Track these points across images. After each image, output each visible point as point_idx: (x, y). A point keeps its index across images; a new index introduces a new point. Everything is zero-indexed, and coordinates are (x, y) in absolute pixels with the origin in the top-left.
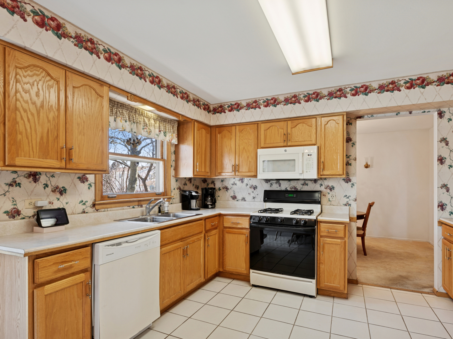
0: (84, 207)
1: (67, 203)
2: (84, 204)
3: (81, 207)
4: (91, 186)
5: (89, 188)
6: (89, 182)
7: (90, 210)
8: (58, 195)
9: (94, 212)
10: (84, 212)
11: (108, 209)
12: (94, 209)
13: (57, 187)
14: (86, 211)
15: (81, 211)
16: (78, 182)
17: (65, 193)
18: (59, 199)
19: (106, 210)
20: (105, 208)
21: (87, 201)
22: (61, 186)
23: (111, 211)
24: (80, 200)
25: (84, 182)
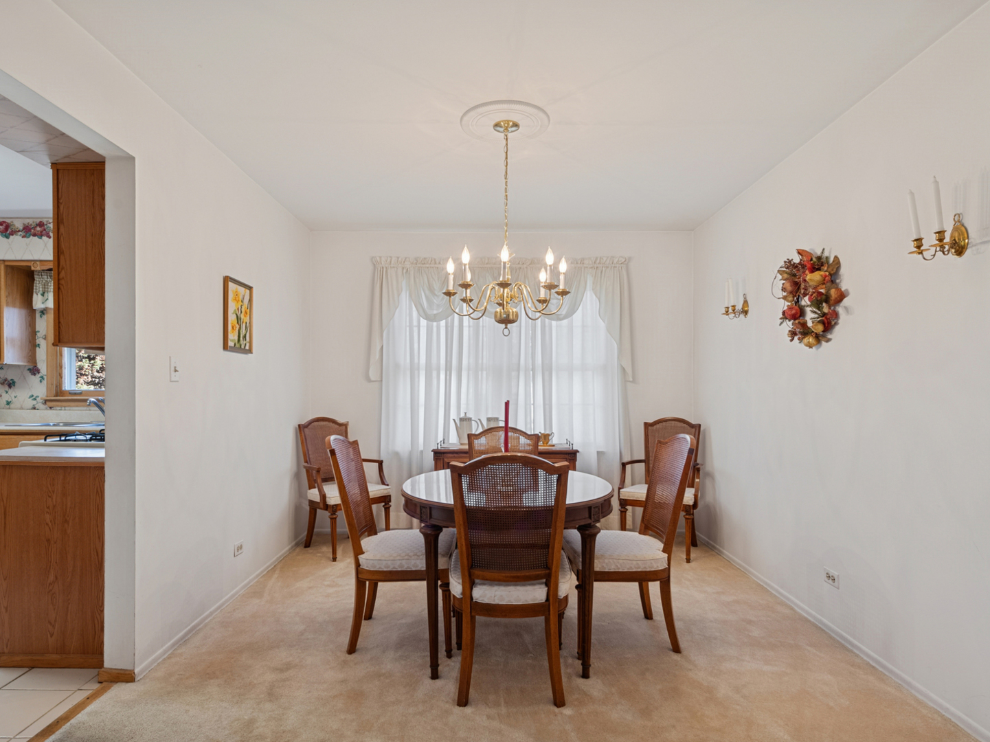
0: (35, 402)
1: (15, 397)
2: (35, 399)
3: (31, 403)
4: (43, 379)
5: (41, 381)
6: (41, 375)
7: (41, 406)
8: (7, 388)
9: (46, 409)
10: (34, 408)
11: (66, 408)
12: (46, 406)
13: (6, 380)
14: (37, 406)
15: (31, 406)
16: (28, 374)
17: (14, 386)
18: (7, 392)
19: (63, 408)
20: (61, 407)
21: (38, 397)
22: (9, 378)
23: (70, 410)
24: (30, 394)
25: (35, 374)
